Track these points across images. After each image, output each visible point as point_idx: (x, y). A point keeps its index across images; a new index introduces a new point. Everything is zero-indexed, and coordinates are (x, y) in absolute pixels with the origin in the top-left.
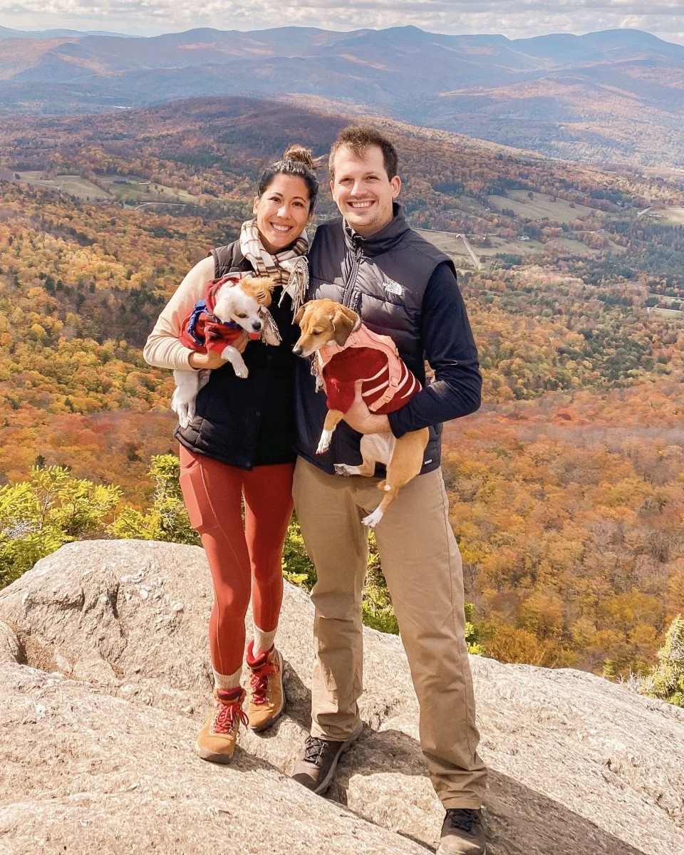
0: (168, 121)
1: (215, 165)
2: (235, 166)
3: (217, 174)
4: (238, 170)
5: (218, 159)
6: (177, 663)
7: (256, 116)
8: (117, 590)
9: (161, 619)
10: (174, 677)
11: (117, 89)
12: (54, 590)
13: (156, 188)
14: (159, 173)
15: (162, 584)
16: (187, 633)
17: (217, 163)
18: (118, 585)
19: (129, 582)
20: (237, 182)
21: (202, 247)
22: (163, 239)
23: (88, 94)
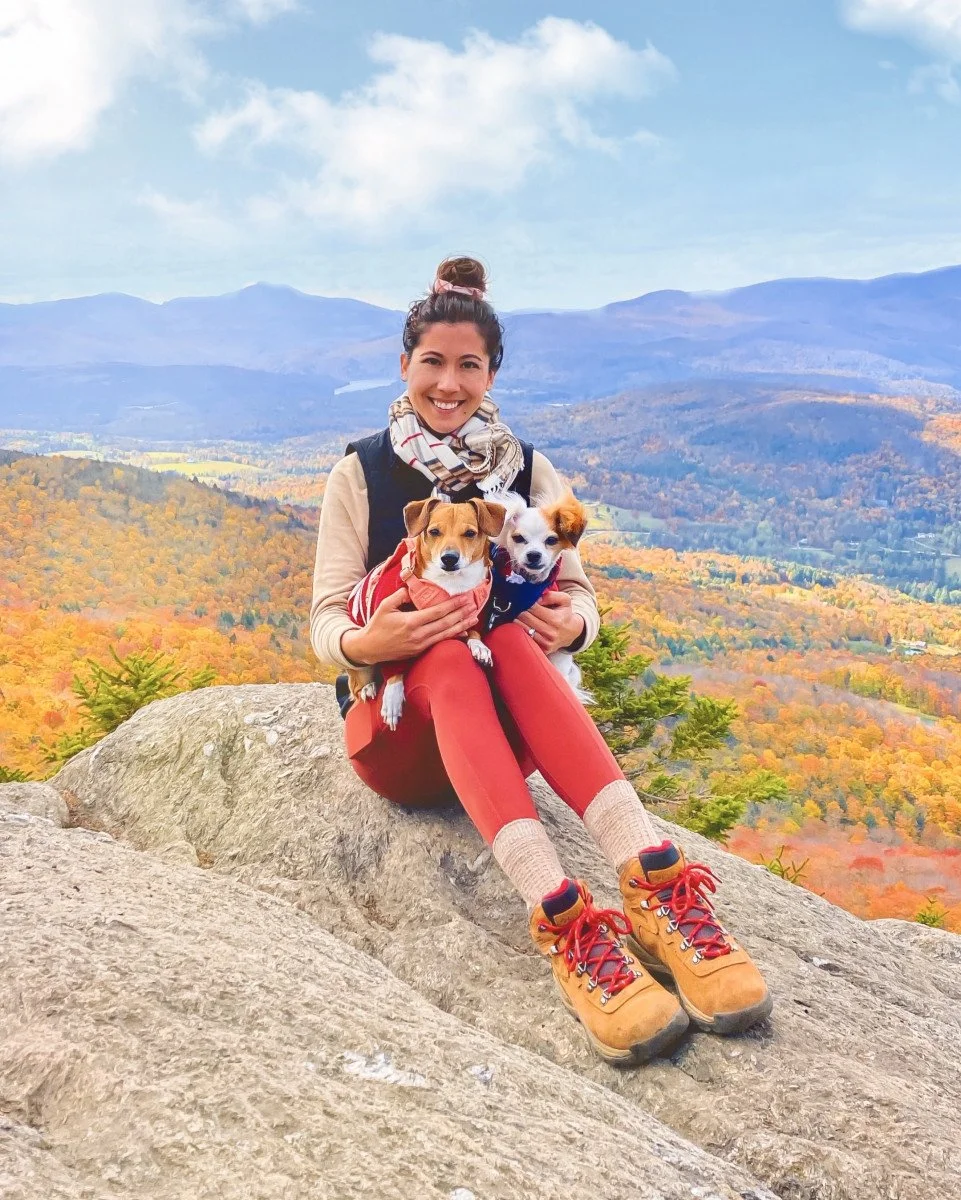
0: (619, 419)
1: (688, 476)
2: (717, 476)
3: (692, 489)
4: (723, 481)
5: (691, 468)
6: (295, 837)
7: (745, 404)
8: (235, 736)
9: (289, 772)
10: (287, 859)
11: (551, 382)
12: (139, 738)
13: (608, 510)
14: (611, 491)
15: (307, 723)
16: (326, 793)
17: (690, 473)
18: (237, 729)
19: (255, 724)
20: (721, 498)
21: (676, 591)
22: (621, 581)
23: (515, 391)
